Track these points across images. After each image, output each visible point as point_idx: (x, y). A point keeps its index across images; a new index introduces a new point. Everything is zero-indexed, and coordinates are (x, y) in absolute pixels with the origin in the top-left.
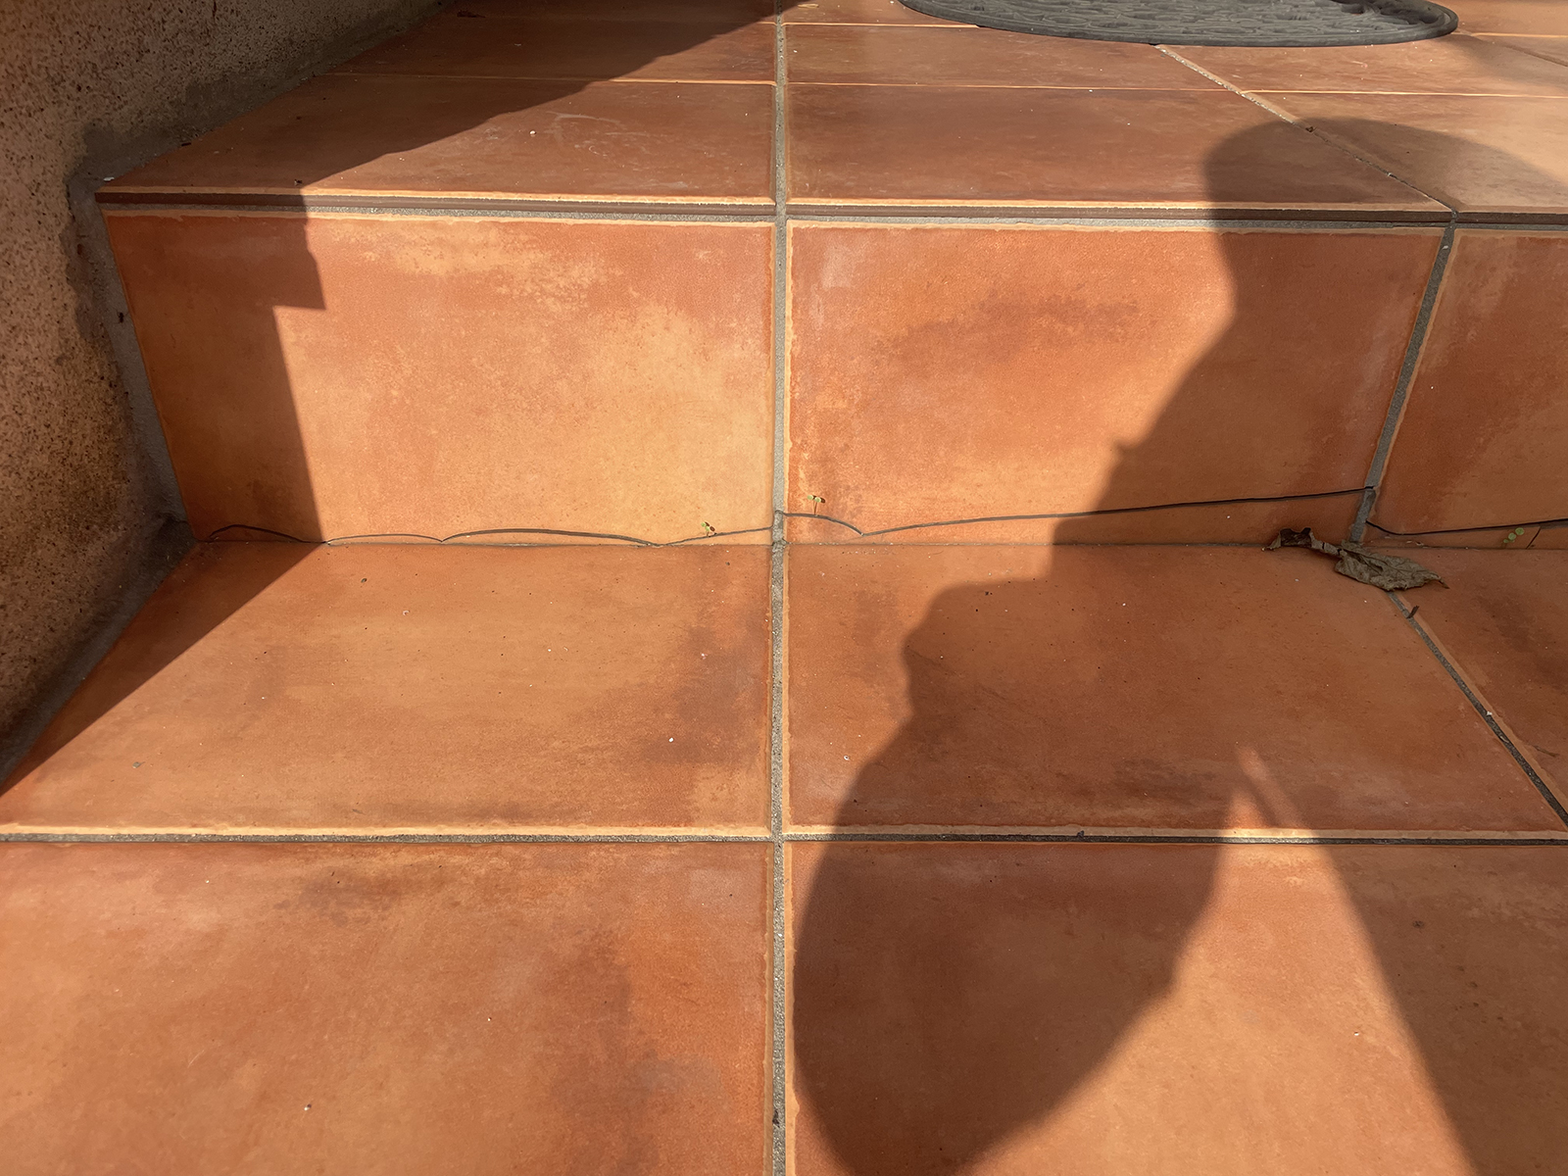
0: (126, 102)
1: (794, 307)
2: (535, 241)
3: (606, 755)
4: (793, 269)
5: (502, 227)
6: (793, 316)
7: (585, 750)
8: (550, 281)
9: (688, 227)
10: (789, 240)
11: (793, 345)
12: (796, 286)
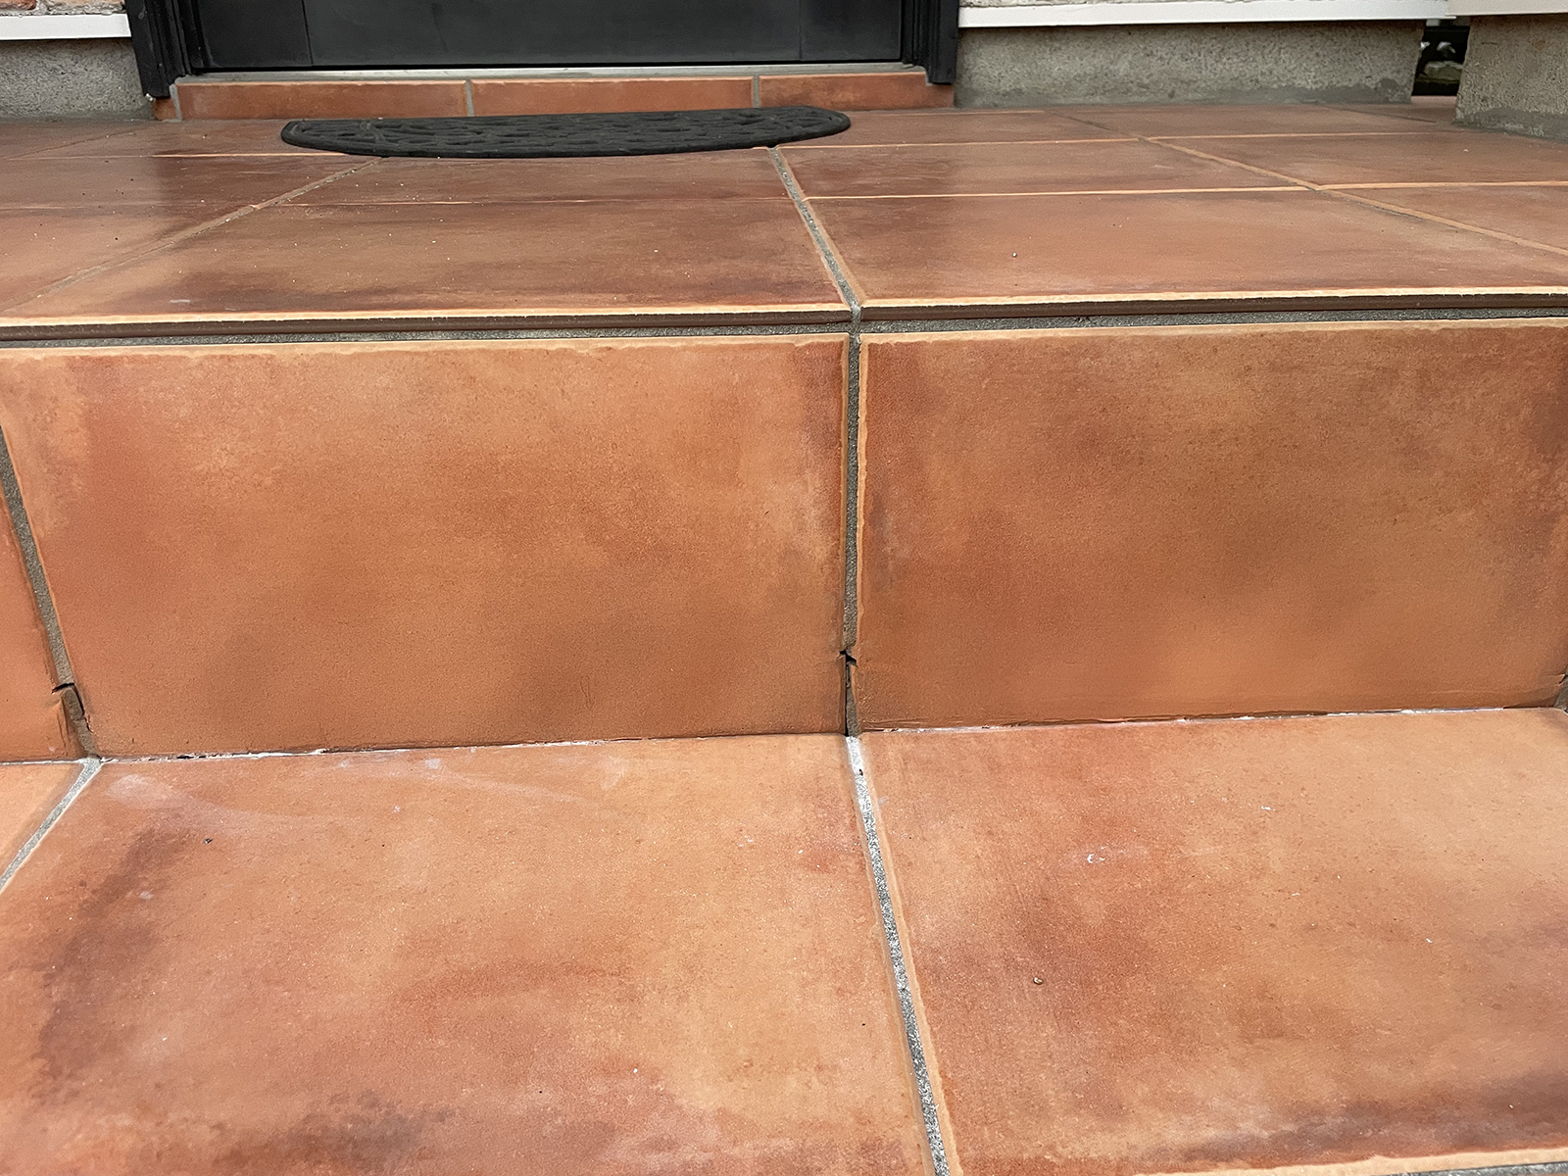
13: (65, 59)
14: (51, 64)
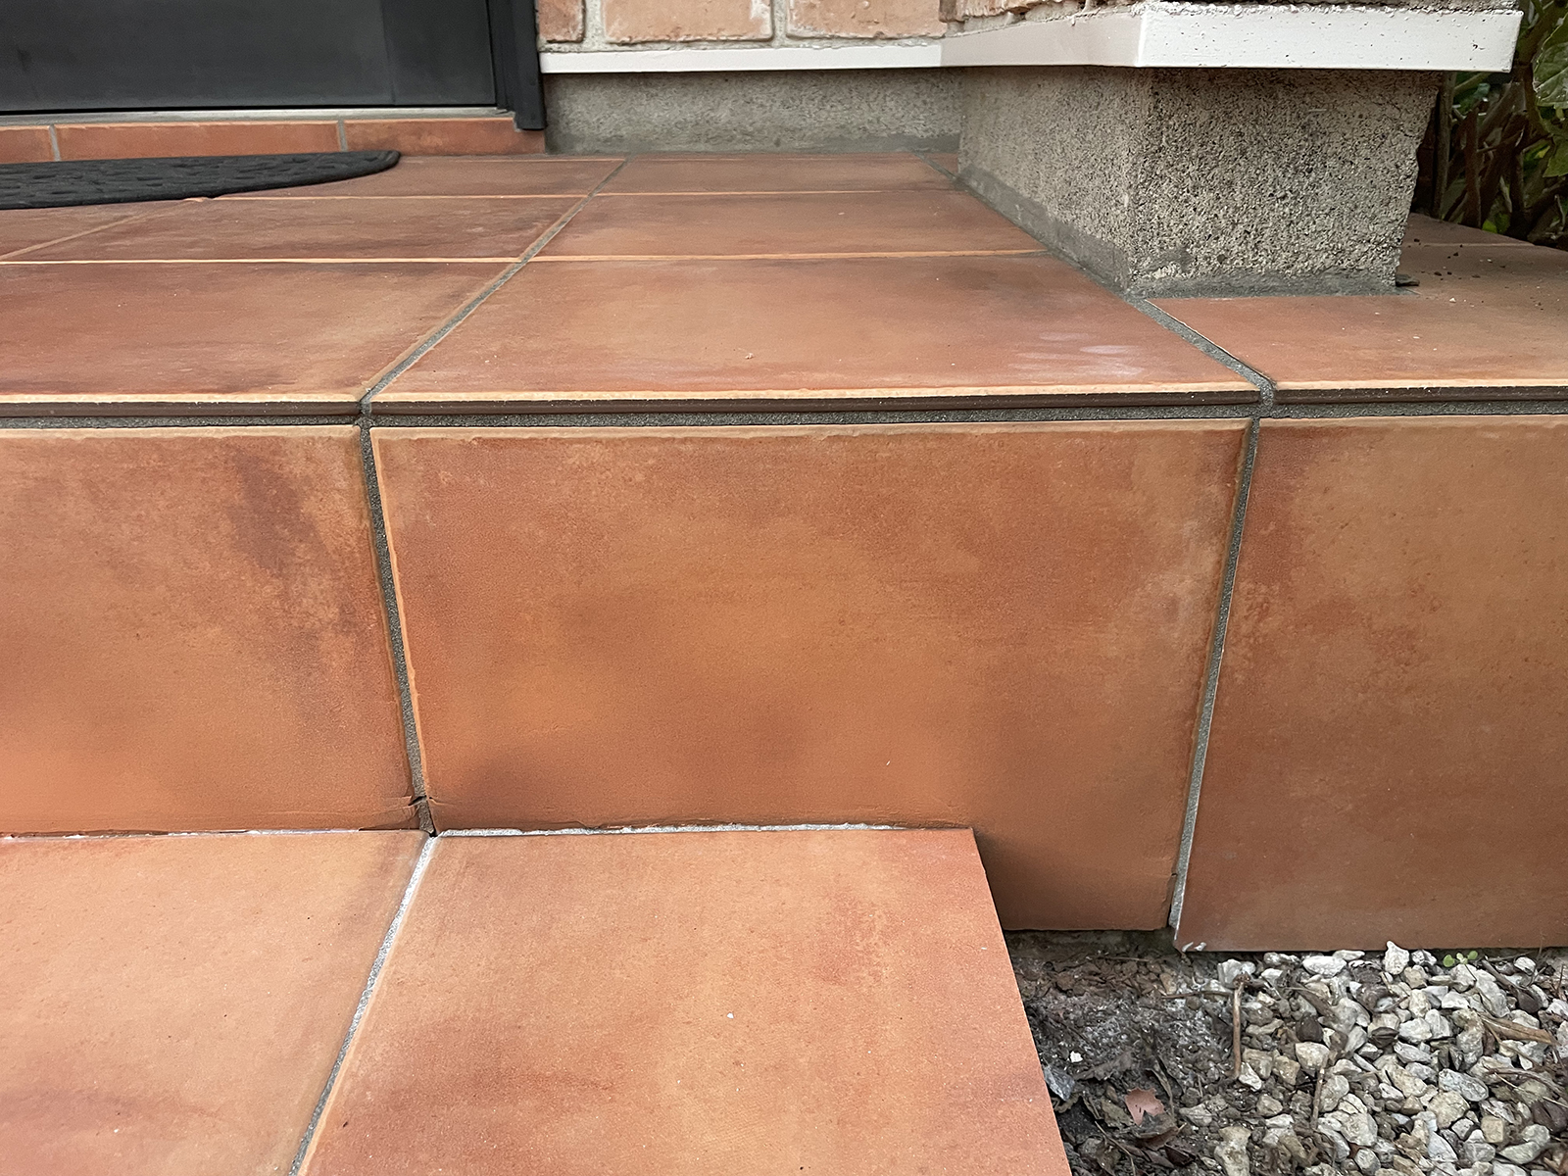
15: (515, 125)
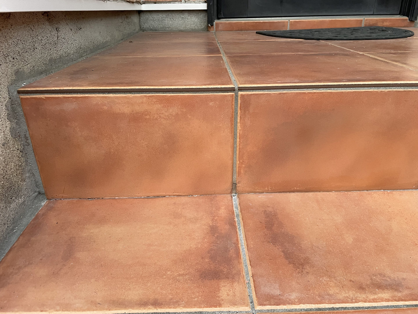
0: (29, 63)
1: (240, 119)
2: (158, 101)
3: (187, 277)
4: (240, 107)
5: (148, 97)
6: (240, 122)
7: (179, 275)
8: (163, 114)
9: (207, 95)
10: (239, 98)
11: (240, 131)
12: (241, 112)
13: (186, 15)
14: (182, 16)
15: (408, 20)
